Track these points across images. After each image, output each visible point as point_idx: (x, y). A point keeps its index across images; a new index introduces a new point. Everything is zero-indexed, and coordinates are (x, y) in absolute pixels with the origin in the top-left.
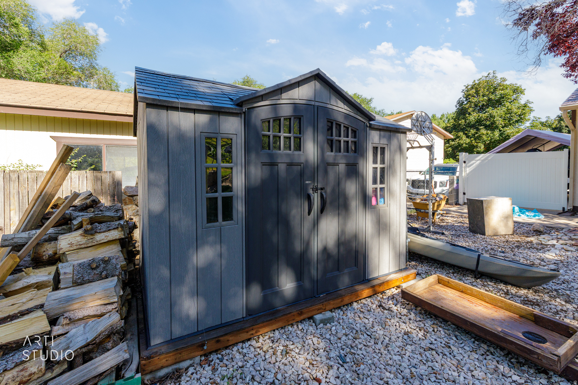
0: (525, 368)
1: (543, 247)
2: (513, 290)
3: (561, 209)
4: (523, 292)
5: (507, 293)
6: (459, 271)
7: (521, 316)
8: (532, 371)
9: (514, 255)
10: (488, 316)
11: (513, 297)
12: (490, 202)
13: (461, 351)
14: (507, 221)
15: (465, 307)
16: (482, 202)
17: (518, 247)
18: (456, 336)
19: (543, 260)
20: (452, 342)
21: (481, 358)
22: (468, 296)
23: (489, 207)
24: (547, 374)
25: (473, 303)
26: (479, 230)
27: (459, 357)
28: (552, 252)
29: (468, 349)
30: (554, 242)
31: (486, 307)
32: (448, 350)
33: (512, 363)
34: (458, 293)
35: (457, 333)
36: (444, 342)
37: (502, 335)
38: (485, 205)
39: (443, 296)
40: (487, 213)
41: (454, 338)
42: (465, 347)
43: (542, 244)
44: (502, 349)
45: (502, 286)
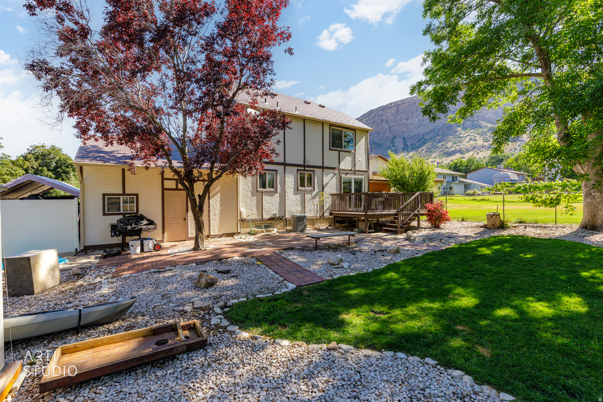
0: (167, 364)
1: (94, 287)
2: (111, 327)
3: (75, 250)
4: (117, 324)
5: (110, 332)
6: (53, 338)
7: (144, 337)
8: (171, 362)
9: (80, 301)
10: (129, 350)
11: (117, 330)
12: (37, 257)
13: (130, 387)
14: (54, 273)
15: (108, 356)
16: (28, 259)
17: (76, 293)
18: (116, 382)
19: (103, 296)
20: (118, 387)
21: (144, 379)
22: (100, 348)
23: (37, 263)
24: (175, 358)
25: (109, 350)
26: (24, 291)
27: (134, 391)
28: (104, 288)
29: (131, 382)
30: (99, 279)
31: (121, 346)
32: (122, 393)
33: (159, 367)
34: (90, 351)
35: (115, 379)
36: (114, 392)
37: (155, 351)
38: (32, 262)
39: (82, 361)
40: (34, 270)
41: (117, 384)
42: (130, 382)
43: (92, 284)
44: (148, 364)
45: (101, 329)
